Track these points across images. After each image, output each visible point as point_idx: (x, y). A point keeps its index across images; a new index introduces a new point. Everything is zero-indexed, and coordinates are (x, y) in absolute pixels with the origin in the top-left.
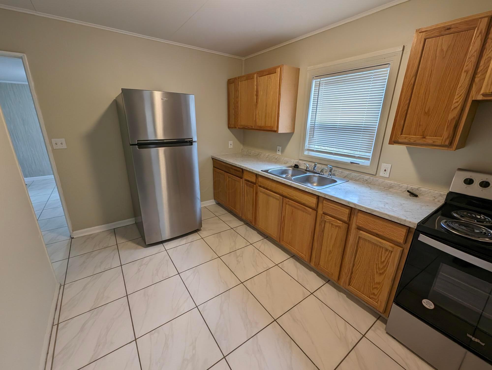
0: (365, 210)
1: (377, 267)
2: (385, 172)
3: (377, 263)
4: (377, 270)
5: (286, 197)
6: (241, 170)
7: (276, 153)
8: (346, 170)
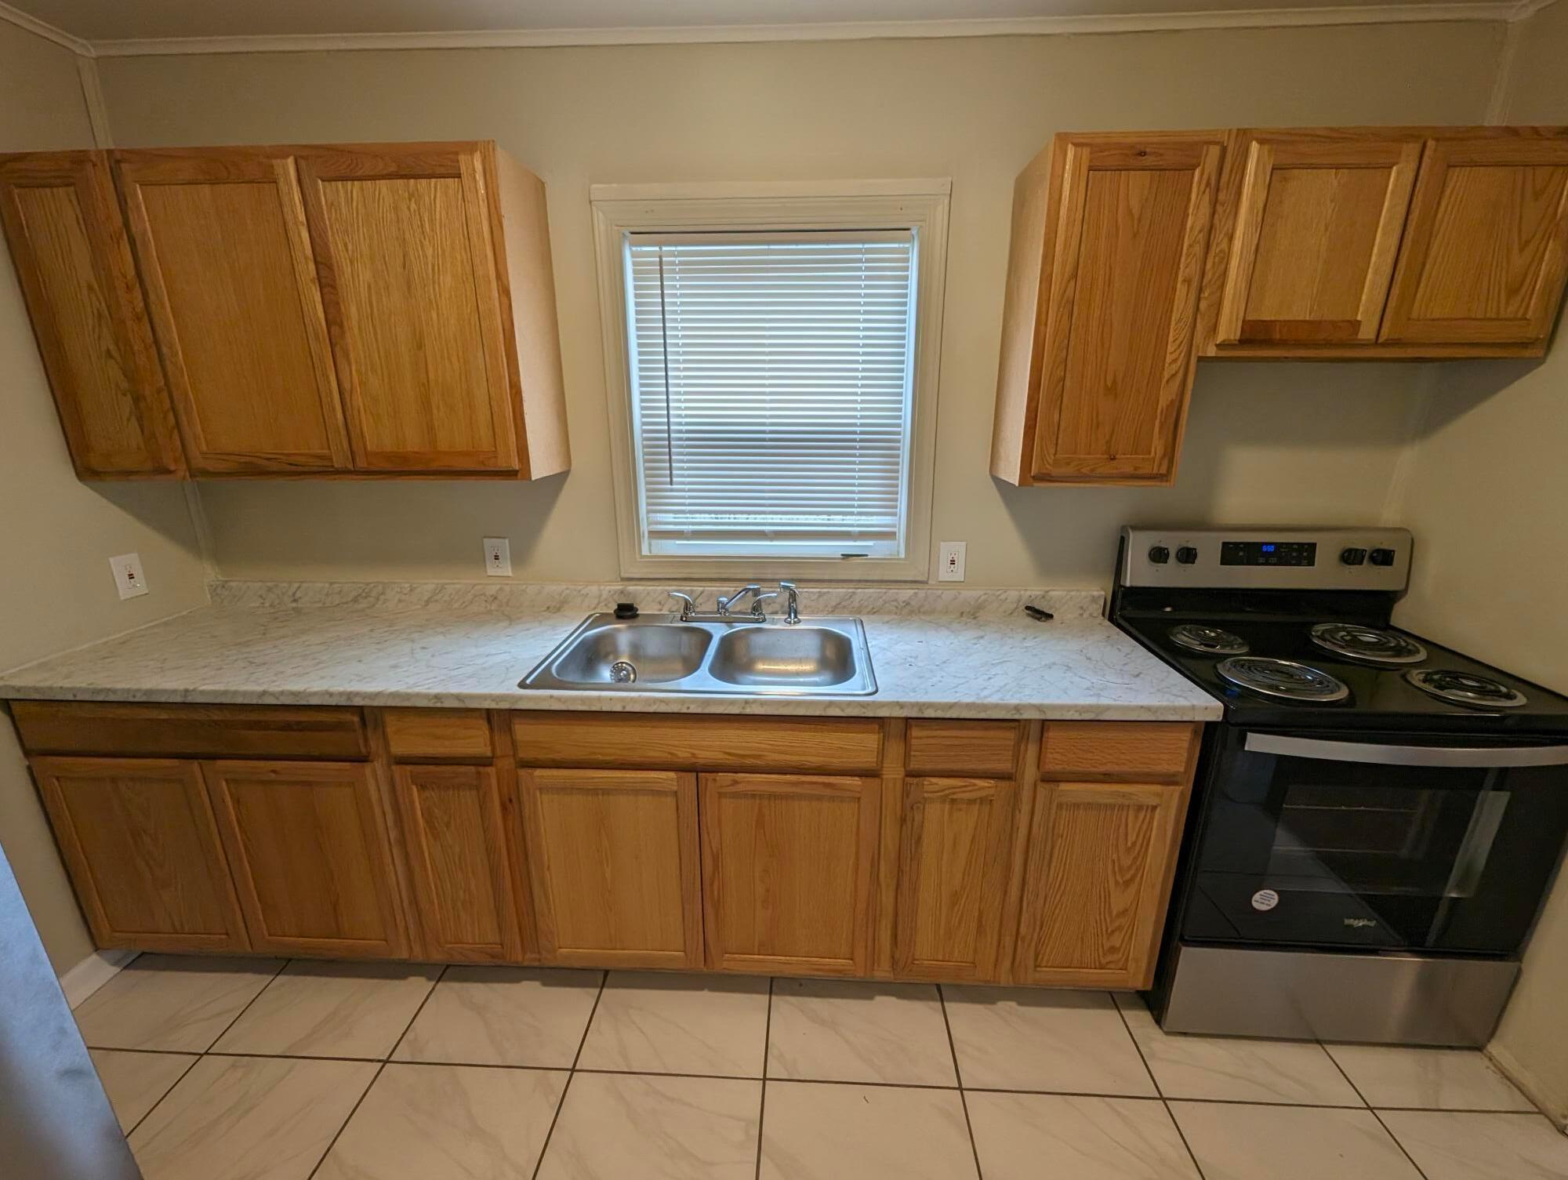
0: (1077, 717)
1: (1116, 868)
2: (953, 566)
3: (1115, 856)
4: (1115, 878)
5: (714, 769)
6: (356, 719)
7: (486, 572)
8: (833, 585)
